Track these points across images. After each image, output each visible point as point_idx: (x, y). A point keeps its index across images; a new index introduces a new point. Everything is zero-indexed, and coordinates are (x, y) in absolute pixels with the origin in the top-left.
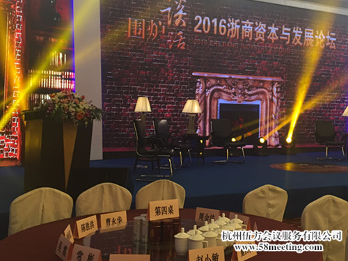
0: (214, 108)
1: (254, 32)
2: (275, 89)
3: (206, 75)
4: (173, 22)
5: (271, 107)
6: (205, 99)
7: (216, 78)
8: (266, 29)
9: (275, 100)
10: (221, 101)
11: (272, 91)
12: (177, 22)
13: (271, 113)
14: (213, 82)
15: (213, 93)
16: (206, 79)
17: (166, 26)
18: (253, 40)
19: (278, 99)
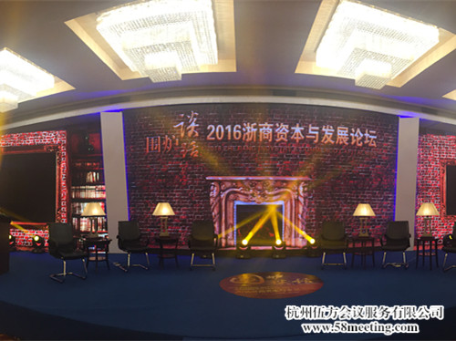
0: (230, 210)
2: (301, 189)
3: (220, 178)
4: (186, 134)
5: (297, 207)
6: (220, 201)
7: (232, 181)
8: (289, 129)
9: (302, 200)
10: (237, 203)
11: (298, 191)
12: (190, 133)
13: (297, 213)
14: (229, 184)
15: (228, 195)
16: (220, 183)
17: (179, 139)
18: (273, 141)
19: (305, 198)
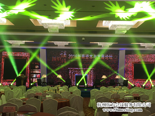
0: (74, 76)
1: (85, 57)
2: (92, 71)
3: (72, 68)
5: (91, 76)
6: (71, 74)
8: (89, 56)
10: (76, 75)
12: (64, 57)
13: (91, 78)
14: (74, 70)
15: (74, 73)
16: (72, 70)
17: (61, 58)
18: (85, 59)
19: (93, 74)
